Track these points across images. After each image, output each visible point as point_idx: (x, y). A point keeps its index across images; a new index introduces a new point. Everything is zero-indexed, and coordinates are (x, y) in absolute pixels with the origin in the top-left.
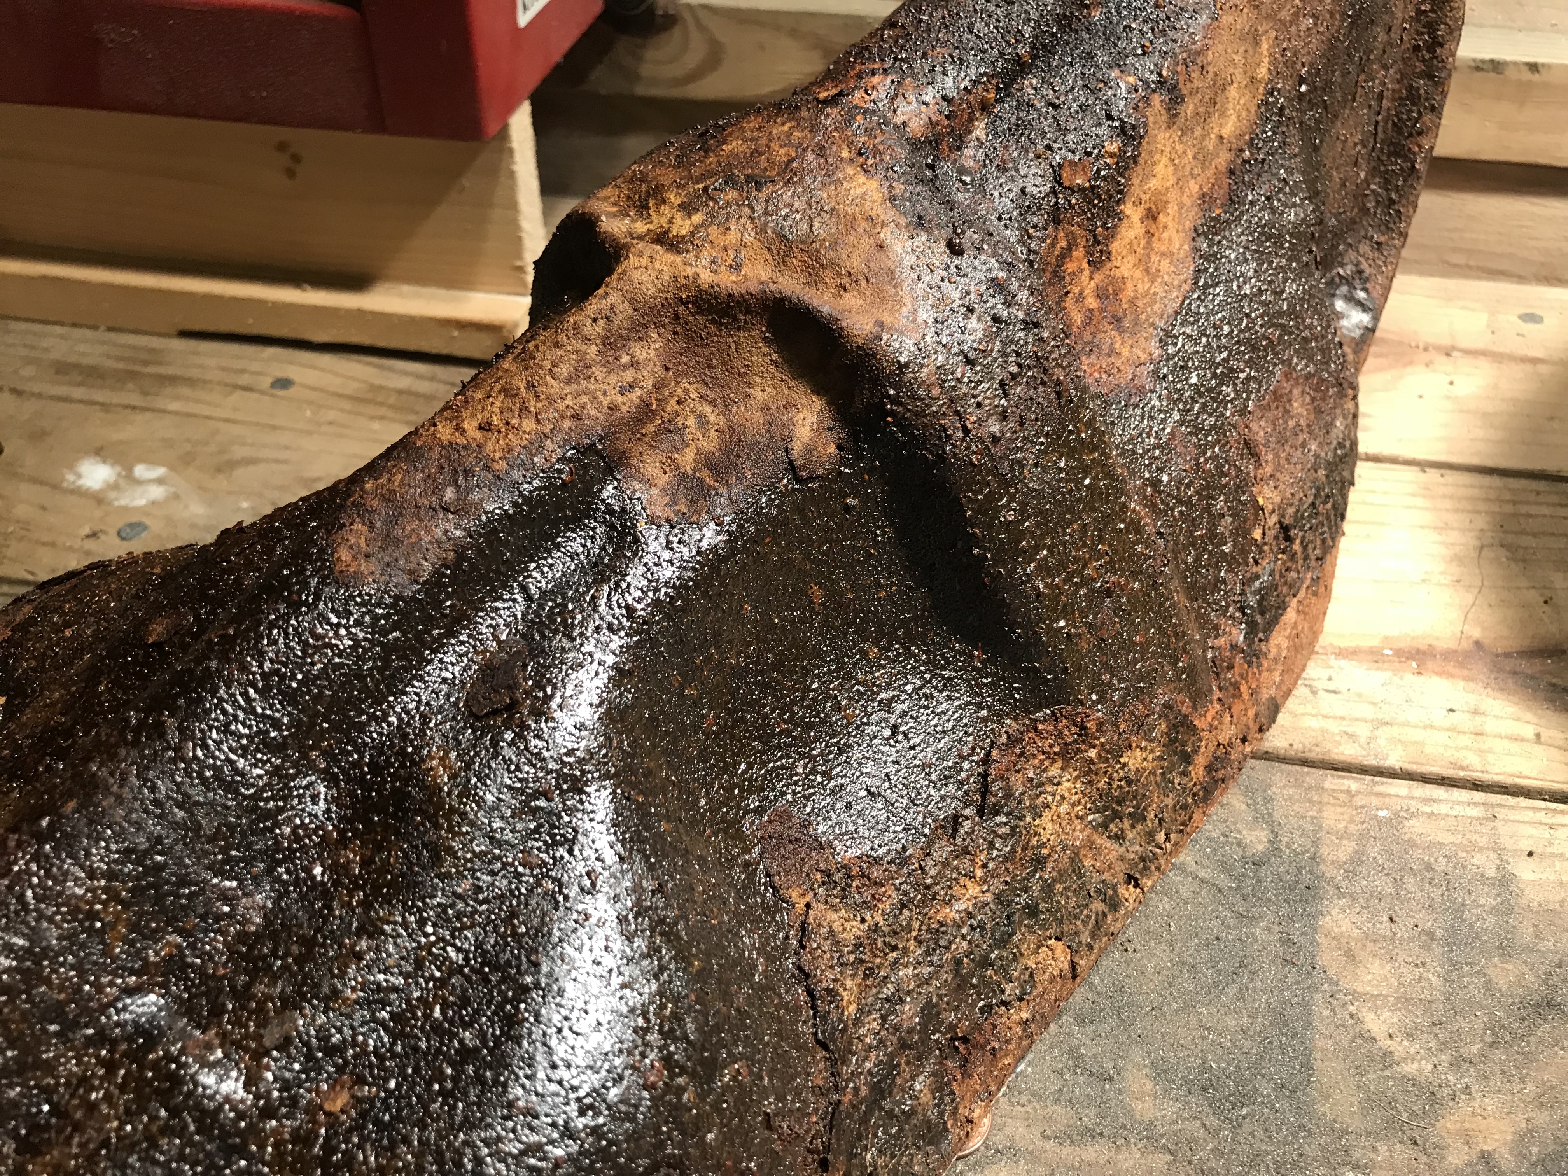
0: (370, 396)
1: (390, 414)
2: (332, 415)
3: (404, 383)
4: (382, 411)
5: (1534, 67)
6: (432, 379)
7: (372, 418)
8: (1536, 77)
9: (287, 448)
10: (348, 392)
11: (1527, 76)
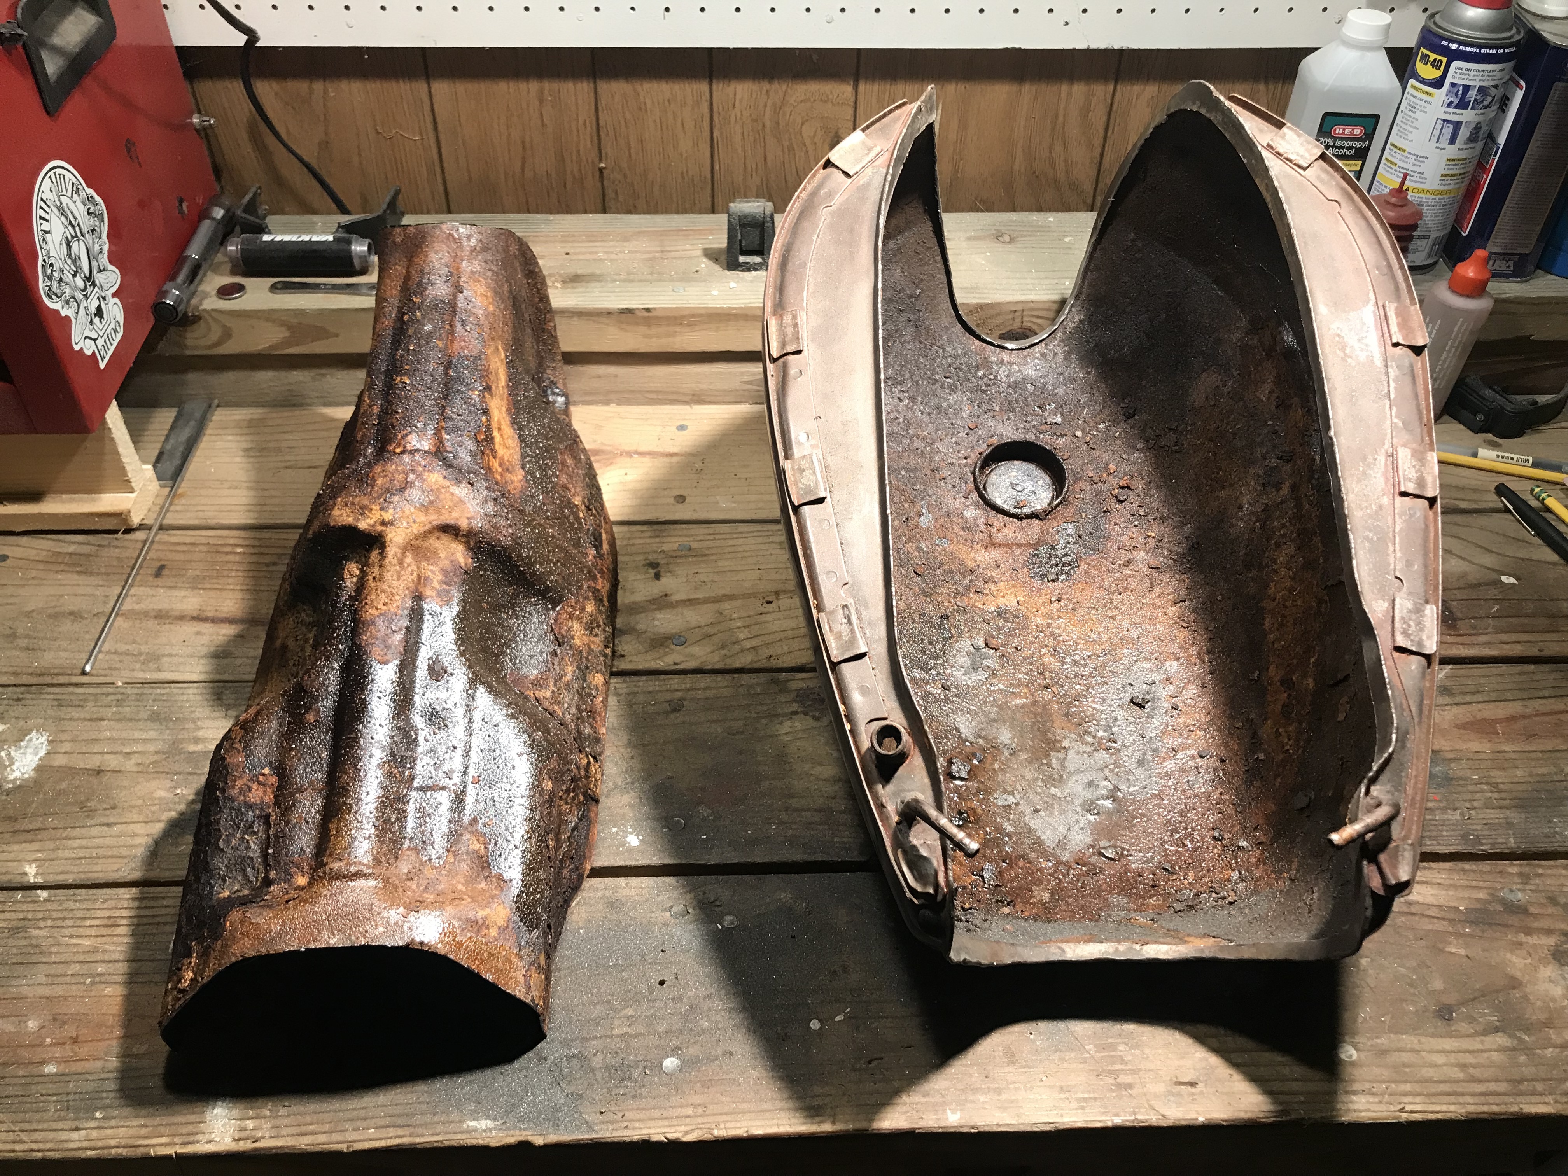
0: (53, 560)
1: (66, 568)
2: (34, 573)
3: (72, 549)
4: (62, 567)
5: (648, 310)
6: (88, 544)
7: (57, 572)
8: (650, 314)
9: (12, 596)
10: (40, 559)
11: (646, 314)
